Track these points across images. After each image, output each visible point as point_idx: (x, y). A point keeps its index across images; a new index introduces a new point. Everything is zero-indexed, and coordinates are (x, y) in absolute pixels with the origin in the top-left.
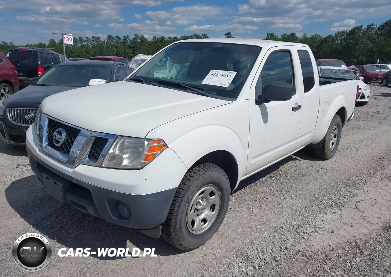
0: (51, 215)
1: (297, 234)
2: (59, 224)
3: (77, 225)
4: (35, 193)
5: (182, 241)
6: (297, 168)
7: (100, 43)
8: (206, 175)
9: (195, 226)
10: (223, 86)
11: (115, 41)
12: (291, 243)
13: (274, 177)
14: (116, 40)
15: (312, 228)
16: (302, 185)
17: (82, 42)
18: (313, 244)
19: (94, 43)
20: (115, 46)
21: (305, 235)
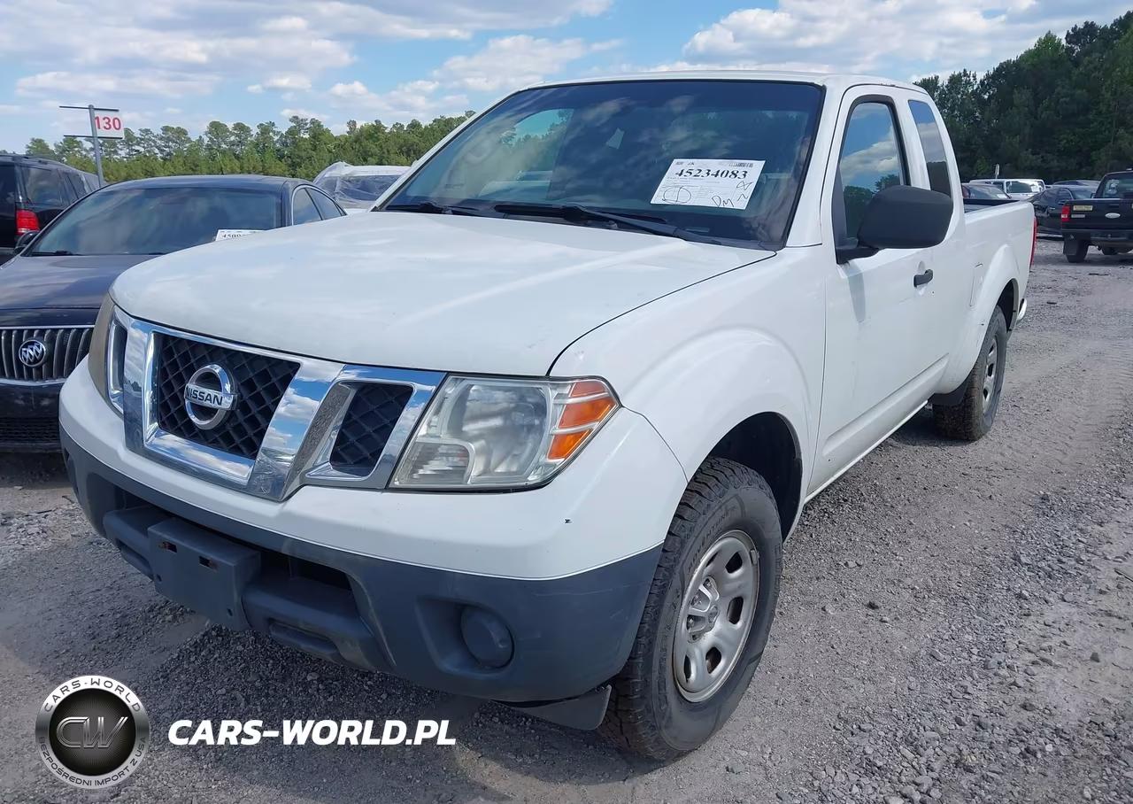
0: (166, 677)
1: (991, 674)
2: (202, 706)
3: (265, 701)
4: (90, 603)
5: (664, 731)
6: (900, 470)
7: (187, 145)
8: (727, 497)
9: (693, 675)
10: (729, 206)
11: (232, 138)
12: (983, 706)
13: (845, 501)
14: (237, 135)
15: (1027, 654)
16: (937, 522)
17: (132, 146)
18: (1055, 704)
19: (169, 147)
20: (234, 154)
21: (1017, 675)
